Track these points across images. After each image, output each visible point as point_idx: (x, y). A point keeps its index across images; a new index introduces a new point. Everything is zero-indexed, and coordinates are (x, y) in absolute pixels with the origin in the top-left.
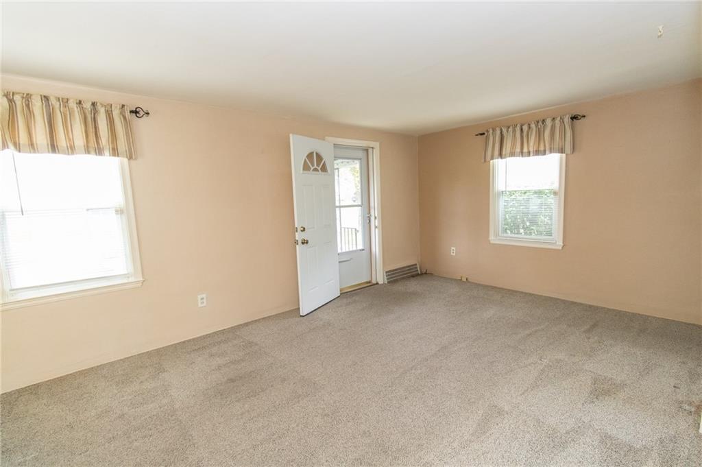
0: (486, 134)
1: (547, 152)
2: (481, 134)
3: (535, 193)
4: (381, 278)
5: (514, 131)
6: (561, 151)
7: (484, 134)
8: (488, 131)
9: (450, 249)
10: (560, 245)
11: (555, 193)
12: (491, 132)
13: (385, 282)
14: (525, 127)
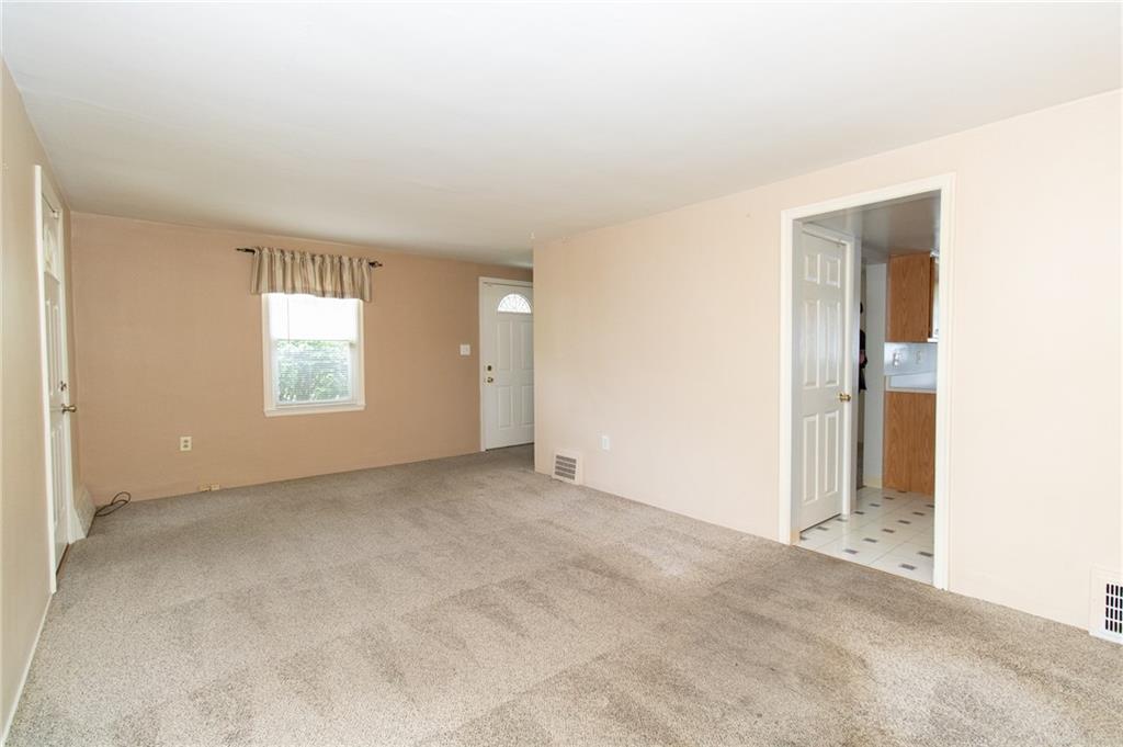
0: (257, 252)
1: (347, 295)
2: (247, 250)
4: (72, 532)
5: (303, 260)
6: (362, 298)
8: (260, 250)
9: (179, 441)
10: (361, 403)
11: (351, 345)
12: (266, 251)
13: (82, 536)
14: (318, 259)
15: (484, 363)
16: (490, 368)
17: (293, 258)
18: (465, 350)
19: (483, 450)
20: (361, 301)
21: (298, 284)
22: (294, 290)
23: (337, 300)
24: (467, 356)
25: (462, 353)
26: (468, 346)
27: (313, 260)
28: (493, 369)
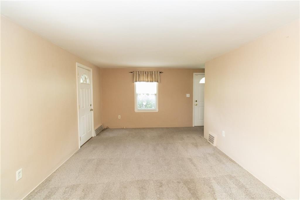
0: (133, 72)
1: (154, 81)
2: (131, 72)
3: (147, 94)
4: (94, 134)
5: (143, 73)
6: (157, 82)
7: (132, 72)
8: (134, 72)
9: (118, 116)
10: (157, 110)
11: (155, 95)
12: (135, 72)
13: (95, 135)
14: (147, 73)
15: (194, 100)
16: (196, 101)
17: (141, 73)
18: (188, 95)
19: (193, 126)
20: (158, 83)
21: (142, 80)
22: (141, 81)
23: (151, 83)
24: (189, 97)
25: (187, 97)
26: (189, 94)
27: (146, 73)
28: (198, 101)
